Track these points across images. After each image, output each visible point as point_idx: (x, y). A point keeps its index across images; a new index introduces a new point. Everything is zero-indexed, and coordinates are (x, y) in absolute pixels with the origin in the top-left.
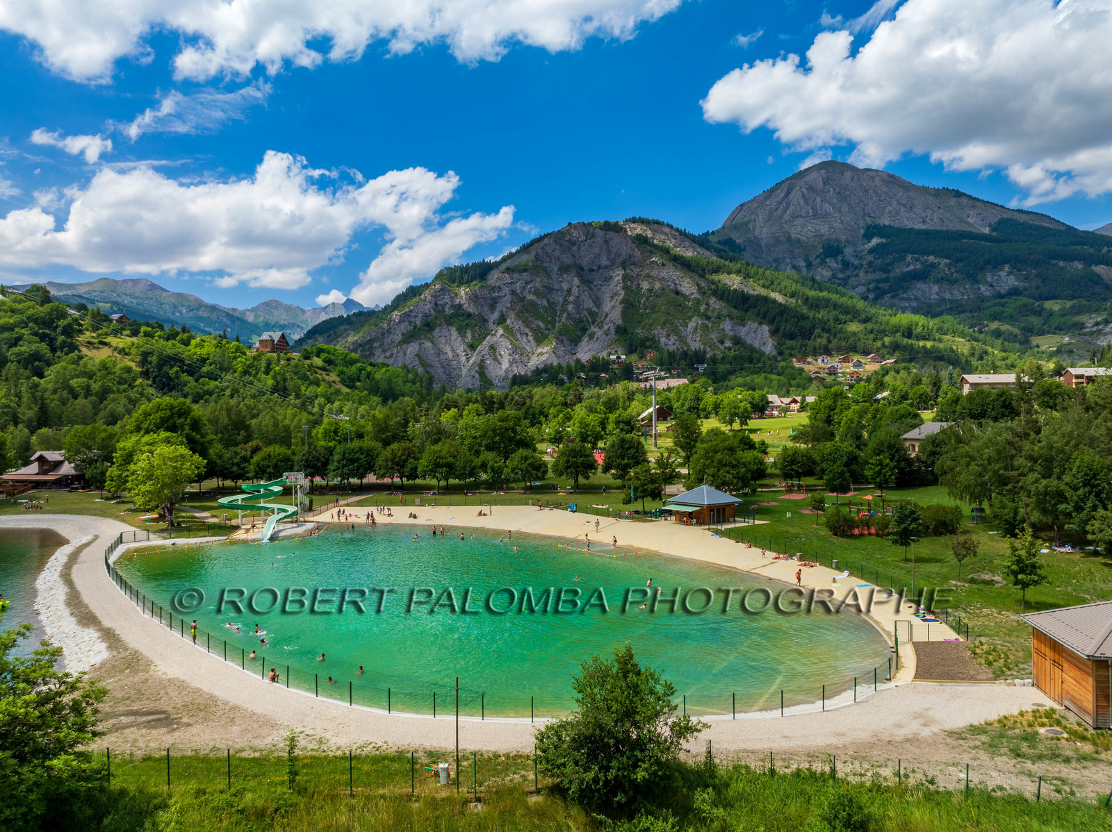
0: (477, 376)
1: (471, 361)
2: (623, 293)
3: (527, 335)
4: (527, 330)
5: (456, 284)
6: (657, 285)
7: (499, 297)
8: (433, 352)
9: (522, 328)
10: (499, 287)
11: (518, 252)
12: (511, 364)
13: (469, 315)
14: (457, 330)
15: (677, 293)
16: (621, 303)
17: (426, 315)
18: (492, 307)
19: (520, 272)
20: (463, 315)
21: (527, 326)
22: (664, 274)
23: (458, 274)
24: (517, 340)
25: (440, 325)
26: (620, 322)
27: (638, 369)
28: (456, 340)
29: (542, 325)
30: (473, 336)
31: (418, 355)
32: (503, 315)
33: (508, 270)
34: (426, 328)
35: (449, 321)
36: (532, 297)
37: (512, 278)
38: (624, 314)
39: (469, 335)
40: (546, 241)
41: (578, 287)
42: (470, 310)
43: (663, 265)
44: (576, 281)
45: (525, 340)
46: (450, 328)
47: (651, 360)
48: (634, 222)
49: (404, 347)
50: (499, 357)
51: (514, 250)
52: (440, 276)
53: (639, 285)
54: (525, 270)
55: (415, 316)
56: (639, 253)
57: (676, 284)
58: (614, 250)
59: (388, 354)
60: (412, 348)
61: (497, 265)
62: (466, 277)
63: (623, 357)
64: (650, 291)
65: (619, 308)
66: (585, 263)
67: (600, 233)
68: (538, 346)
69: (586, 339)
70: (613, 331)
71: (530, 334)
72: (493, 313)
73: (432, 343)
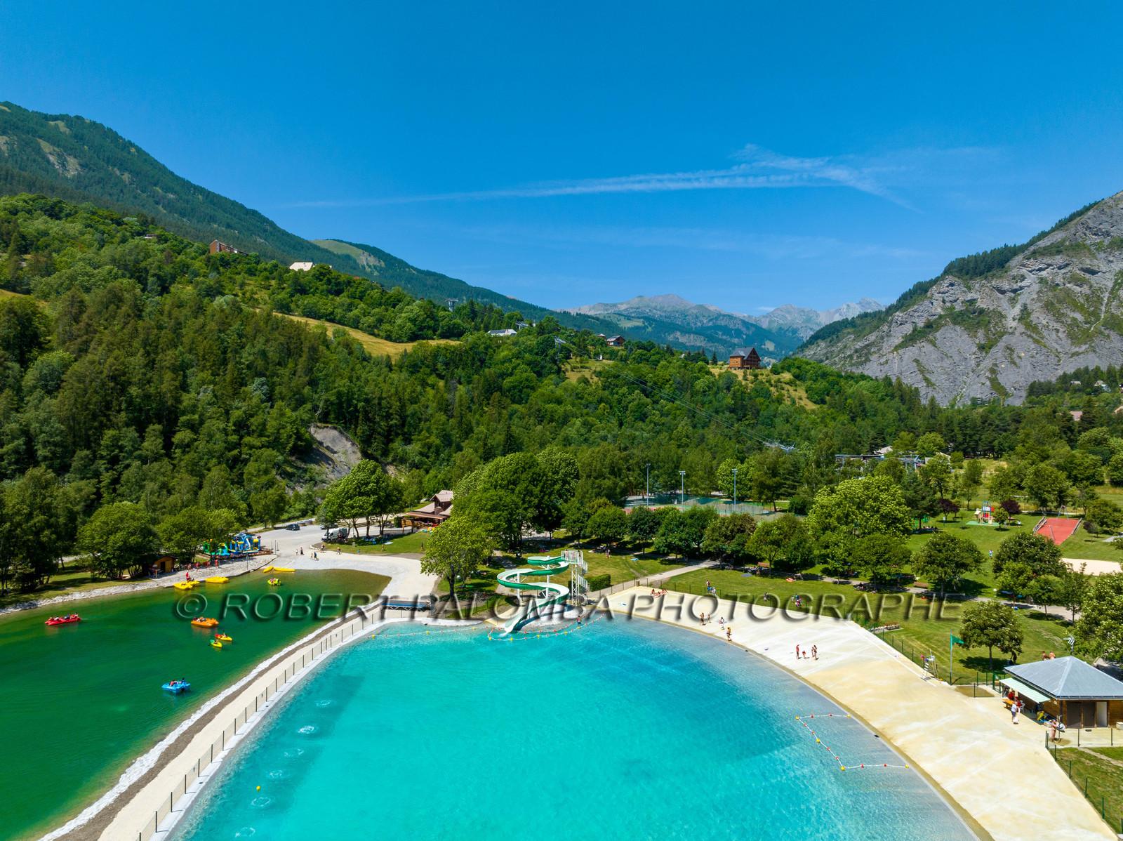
0: (988, 383)
1: (982, 365)
3: (1057, 331)
4: (1058, 326)
5: (969, 276)
7: (1021, 288)
8: (934, 356)
9: (1051, 323)
11: (1053, 230)
12: (1033, 367)
13: (982, 311)
14: (966, 329)
17: (932, 315)
18: (1013, 301)
19: (1051, 254)
20: (974, 312)
21: (1058, 321)
23: (972, 265)
24: (1043, 338)
25: (944, 326)
28: (964, 341)
29: (1079, 316)
30: (986, 336)
31: (916, 361)
32: (1027, 309)
33: (1034, 253)
34: (927, 330)
35: (957, 320)
36: (1068, 285)
37: (1041, 263)
39: (981, 333)
40: (1090, 213)
42: (983, 306)
45: (1054, 337)
46: (958, 328)
49: (901, 351)
50: (1017, 361)
51: (1047, 229)
52: (950, 269)
54: (1059, 252)
55: (919, 317)
59: (882, 361)
60: (911, 352)
61: (1022, 248)
62: (982, 268)
68: (1073, 344)
71: (1061, 330)
72: (1013, 307)
73: (934, 345)
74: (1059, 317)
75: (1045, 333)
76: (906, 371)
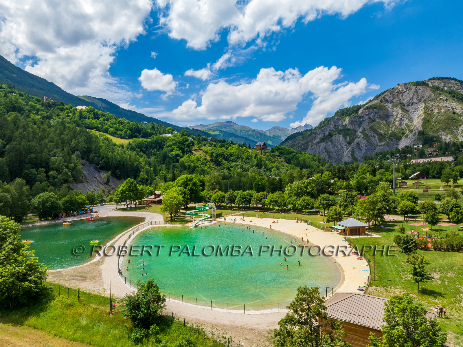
0: (350, 156)
1: (348, 150)
2: (424, 115)
3: (375, 137)
4: (375, 135)
5: (344, 116)
6: (443, 110)
7: (363, 121)
8: (331, 146)
9: (373, 134)
10: (363, 116)
11: (374, 99)
12: (366, 151)
13: (349, 129)
14: (343, 136)
15: (454, 113)
16: (422, 120)
17: (331, 131)
18: (360, 126)
19: (373, 109)
20: (346, 130)
22: (446, 104)
23: (345, 112)
24: (370, 139)
25: (335, 135)
26: (421, 129)
27: (428, 152)
28: (342, 140)
29: (382, 132)
30: (350, 139)
31: (325, 148)
32: (364, 129)
33: (367, 108)
34: (329, 136)
35: (340, 132)
36: (378, 120)
37: (369, 112)
38: (423, 126)
39: (348, 138)
40: (386, 94)
41: (401, 113)
42: (349, 127)
43: (447, 100)
44: (400, 111)
45: (374, 139)
46: (340, 135)
47: (435, 147)
48: (434, 80)
49: (319, 144)
50: (361, 148)
51: (372, 99)
52: (337, 113)
53: (432, 110)
54: (375, 108)
55: (326, 131)
56: (433, 95)
57: (453, 109)
58: (420, 95)
59: (313, 148)
60: (323, 145)
61: (363, 106)
62: (349, 113)
63: (421, 146)
64: (438, 113)
65: (421, 122)
66: (405, 102)
67: (413, 87)
68: (380, 142)
69: (404, 138)
70: (417, 133)
71: (376, 137)
72: (360, 128)
73: (332, 142)
74: (375, 132)
75: (371, 138)
76: (321, 151)
